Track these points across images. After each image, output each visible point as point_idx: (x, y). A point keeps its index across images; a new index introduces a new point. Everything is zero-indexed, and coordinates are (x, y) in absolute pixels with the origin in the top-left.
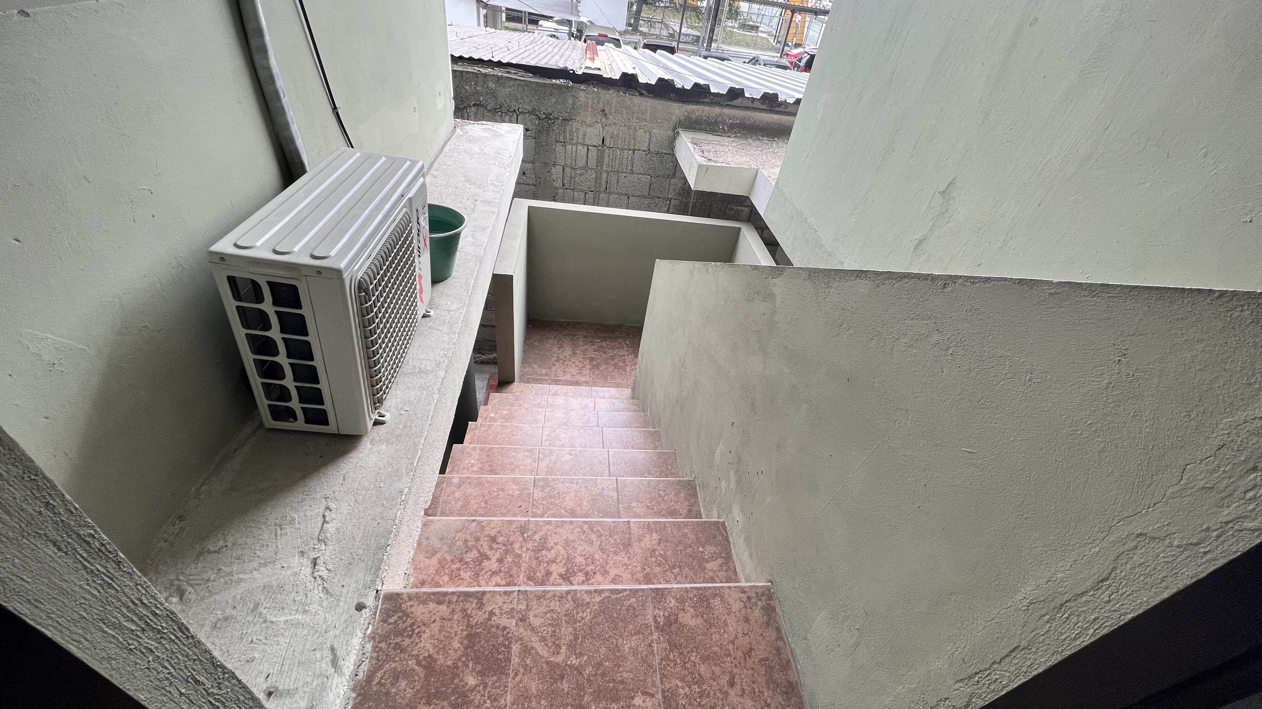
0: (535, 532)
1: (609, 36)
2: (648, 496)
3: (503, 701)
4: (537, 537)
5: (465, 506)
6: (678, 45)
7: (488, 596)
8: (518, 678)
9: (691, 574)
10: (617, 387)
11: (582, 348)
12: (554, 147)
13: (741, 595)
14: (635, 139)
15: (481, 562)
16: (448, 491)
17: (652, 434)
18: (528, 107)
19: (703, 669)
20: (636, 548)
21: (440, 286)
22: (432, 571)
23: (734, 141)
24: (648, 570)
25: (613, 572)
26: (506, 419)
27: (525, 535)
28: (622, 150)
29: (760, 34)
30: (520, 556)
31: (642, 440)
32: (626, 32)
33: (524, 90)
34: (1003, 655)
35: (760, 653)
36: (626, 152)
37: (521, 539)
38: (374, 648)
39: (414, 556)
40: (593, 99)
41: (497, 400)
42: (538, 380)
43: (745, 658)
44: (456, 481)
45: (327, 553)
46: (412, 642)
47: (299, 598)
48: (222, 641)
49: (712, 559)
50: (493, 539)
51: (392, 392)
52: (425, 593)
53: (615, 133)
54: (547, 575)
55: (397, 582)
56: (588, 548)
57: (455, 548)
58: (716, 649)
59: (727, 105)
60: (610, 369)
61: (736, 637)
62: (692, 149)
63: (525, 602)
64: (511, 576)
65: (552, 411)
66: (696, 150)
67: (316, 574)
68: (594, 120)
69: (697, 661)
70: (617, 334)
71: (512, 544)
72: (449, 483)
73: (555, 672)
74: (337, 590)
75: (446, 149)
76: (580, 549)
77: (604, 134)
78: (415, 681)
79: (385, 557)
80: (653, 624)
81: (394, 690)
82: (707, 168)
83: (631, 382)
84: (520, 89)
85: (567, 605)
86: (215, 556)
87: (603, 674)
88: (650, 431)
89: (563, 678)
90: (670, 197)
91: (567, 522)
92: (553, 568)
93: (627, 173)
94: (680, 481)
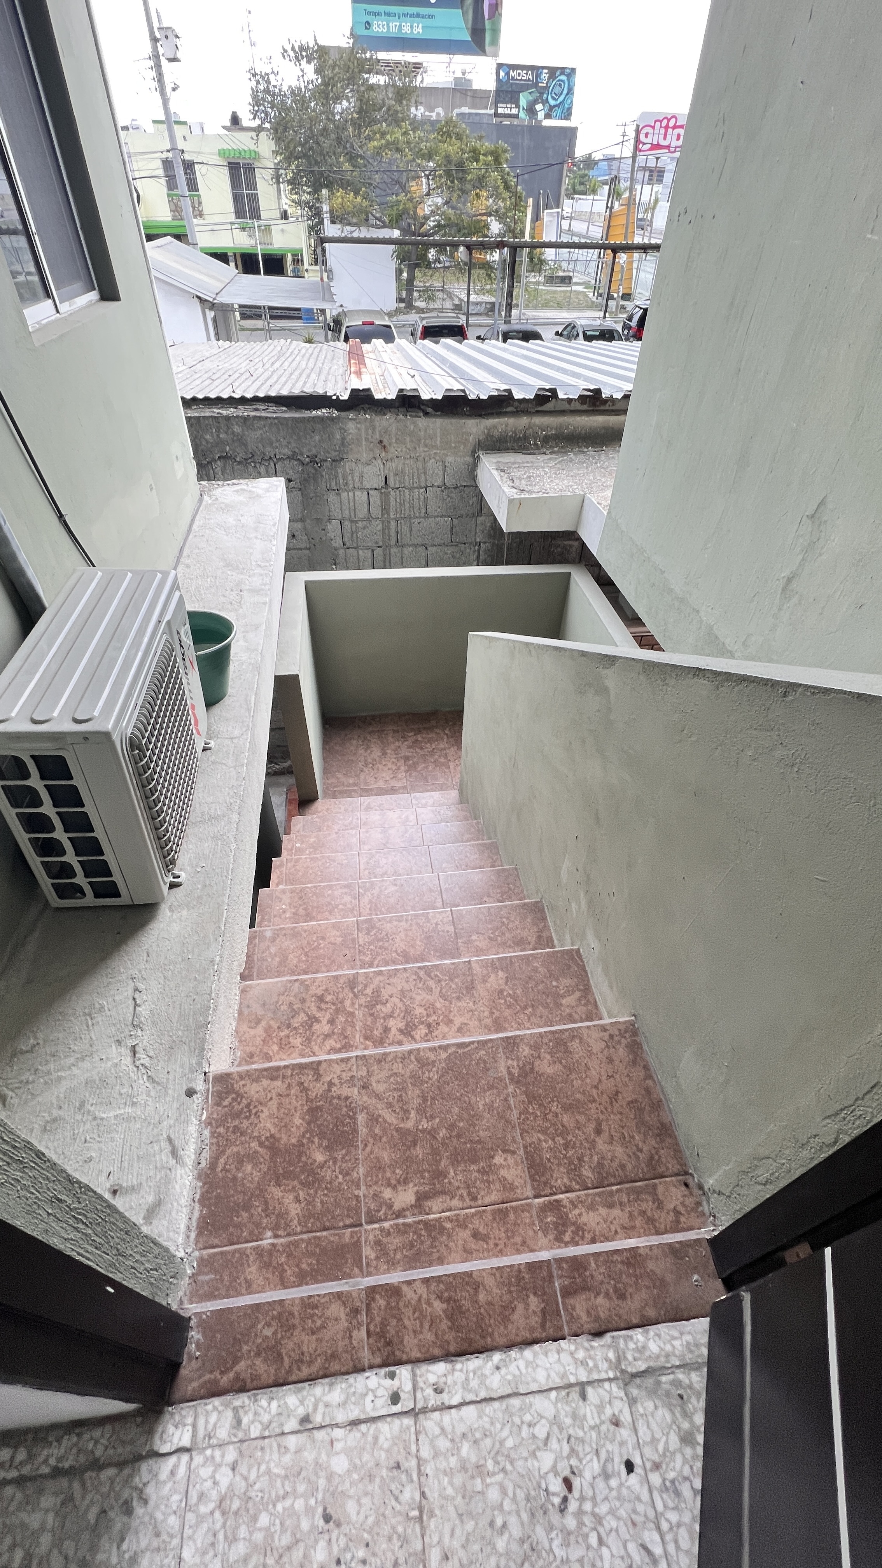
0: (366, 986)
1: (377, 322)
2: (490, 926)
3: (355, 1175)
4: (369, 991)
5: (284, 961)
6: (467, 320)
7: (324, 1065)
8: (368, 1149)
9: (545, 1012)
10: (441, 789)
11: (393, 747)
12: (325, 497)
13: (602, 1034)
14: (425, 473)
15: (311, 1026)
16: (263, 946)
17: (488, 847)
18: (287, 452)
19: (566, 1119)
20: (481, 990)
21: (216, 709)
22: (258, 1041)
23: (550, 459)
24: (497, 1014)
25: (458, 1021)
26: (315, 848)
27: (356, 990)
28: (411, 489)
29: (575, 288)
30: (352, 1014)
31: (477, 856)
32: (397, 311)
33: (279, 430)
34: (866, 1091)
35: (628, 1095)
36: (416, 490)
37: (351, 995)
38: (212, 1134)
39: (237, 1027)
40: (367, 430)
41: (301, 825)
42: (345, 792)
43: (611, 1103)
44: (268, 934)
45: (145, 1039)
46: (251, 1124)
47: (125, 1090)
48: (56, 1144)
49: (569, 993)
50: (321, 999)
51: (183, 847)
52: (256, 1070)
53: (400, 468)
54: (385, 1031)
55: (223, 1058)
56: (428, 997)
57: (280, 1013)
58: (578, 1096)
59: (537, 412)
60: (430, 768)
61: (600, 1081)
62: (498, 478)
63: (364, 1068)
64: (346, 1037)
65: (367, 832)
66: (504, 478)
67: (138, 1063)
68: (371, 456)
69: (559, 1110)
70: (434, 723)
71: (342, 1002)
72: (263, 938)
73: (406, 1139)
74: (162, 1077)
75: (195, 527)
76: (418, 998)
77: (386, 471)
78: (261, 1163)
79: (207, 1036)
80: (507, 1076)
81: (240, 1175)
82: (520, 502)
83: (457, 779)
84: (274, 429)
85: (411, 1067)
86: (28, 1055)
87: (459, 1136)
88: (485, 844)
89: (415, 1145)
90: (478, 540)
91: (400, 969)
92: (391, 1023)
93: (420, 517)
94: (525, 904)
